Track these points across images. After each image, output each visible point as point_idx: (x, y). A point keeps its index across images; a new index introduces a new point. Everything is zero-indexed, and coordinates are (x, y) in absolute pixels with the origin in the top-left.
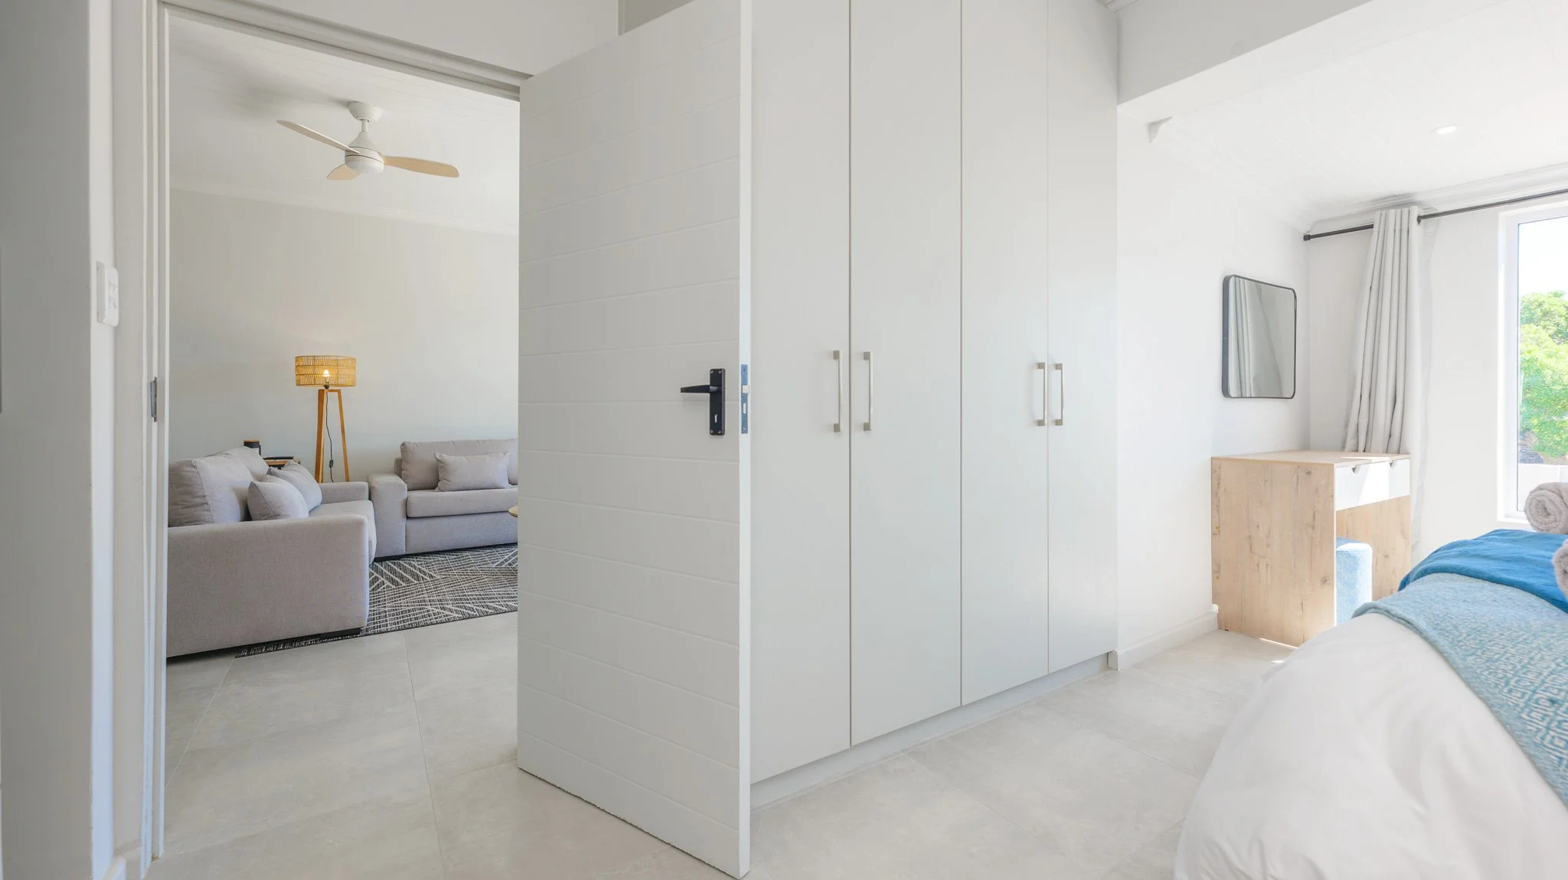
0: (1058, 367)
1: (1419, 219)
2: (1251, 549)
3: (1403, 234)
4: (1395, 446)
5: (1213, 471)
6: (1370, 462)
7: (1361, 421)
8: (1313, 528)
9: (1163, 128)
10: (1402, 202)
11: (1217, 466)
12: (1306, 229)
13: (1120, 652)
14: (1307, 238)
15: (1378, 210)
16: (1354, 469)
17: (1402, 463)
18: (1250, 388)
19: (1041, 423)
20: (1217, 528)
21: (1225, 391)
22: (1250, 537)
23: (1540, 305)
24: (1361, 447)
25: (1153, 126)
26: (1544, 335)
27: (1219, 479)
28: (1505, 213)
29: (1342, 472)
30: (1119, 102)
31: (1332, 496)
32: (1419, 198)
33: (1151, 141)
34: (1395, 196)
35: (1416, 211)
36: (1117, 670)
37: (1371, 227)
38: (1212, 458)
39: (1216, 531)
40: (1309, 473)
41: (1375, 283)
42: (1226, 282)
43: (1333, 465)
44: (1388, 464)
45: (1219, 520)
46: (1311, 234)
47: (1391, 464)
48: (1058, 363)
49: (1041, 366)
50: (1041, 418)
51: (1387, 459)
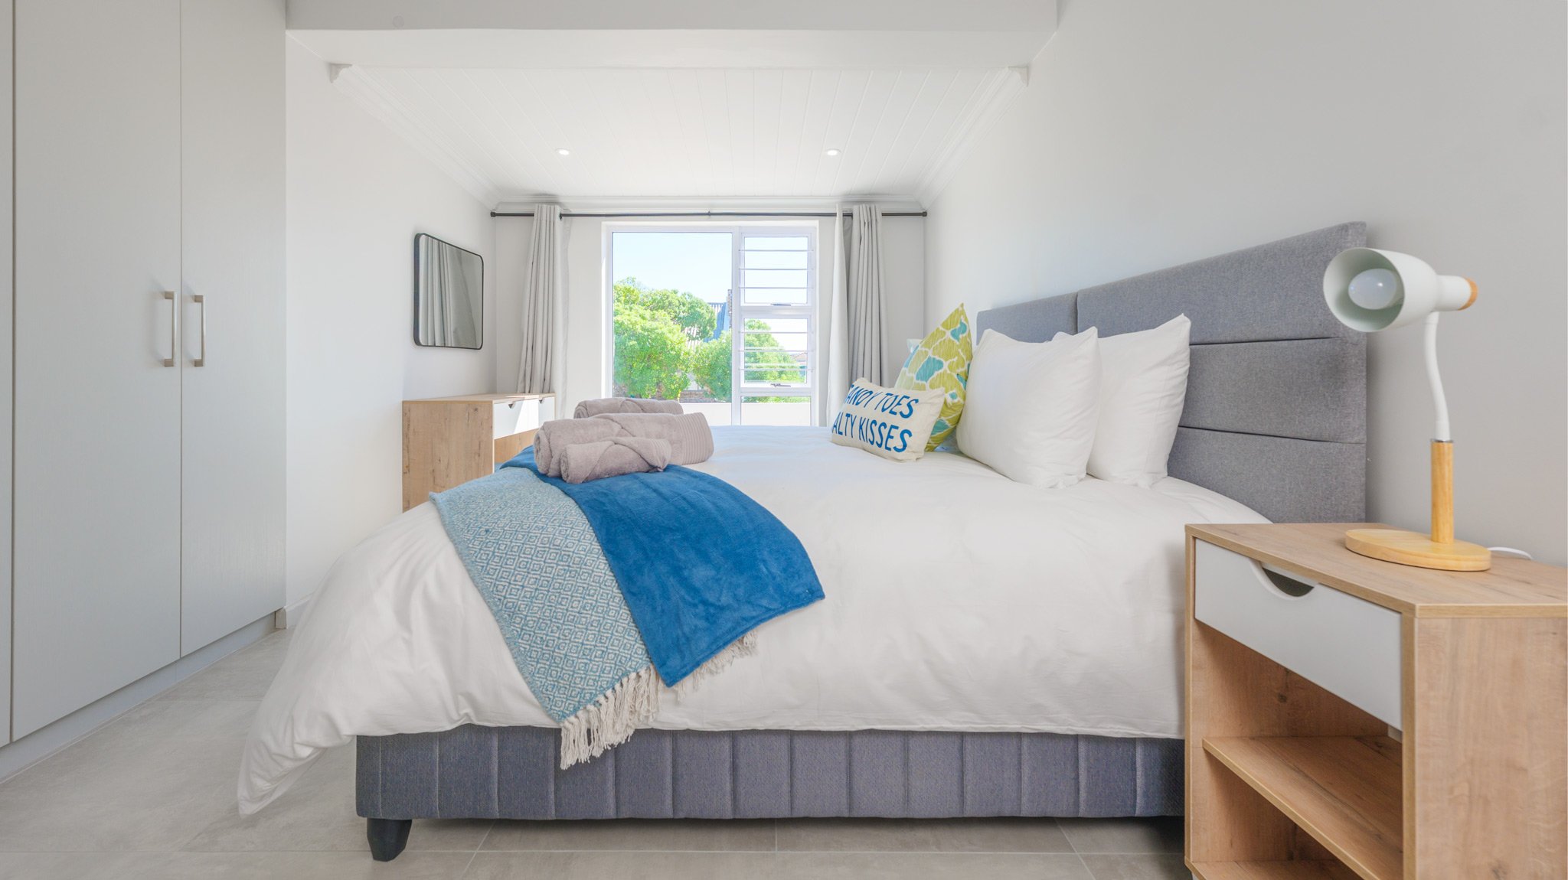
0: (198, 299)
1: (561, 216)
2: (434, 481)
3: (551, 225)
4: (547, 388)
5: (404, 414)
6: (523, 399)
7: (527, 369)
8: (479, 456)
9: (343, 72)
10: (551, 200)
11: (408, 407)
12: (492, 208)
13: (289, 608)
14: (493, 215)
15: (537, 203)
16: (511, 406)
17: (549, 400)
18: (451, 341)
19: (168, 363)
20: (407, 467)
21: (417, 341)
22: (433, 471)
23: (667, 298)
24: (527, 390)
25: (334, 68)
26: (668, 318)
27: (409, 421)
28: (606, 223)
29: (500, 408)
30: (288, 27)
31: (492, 427)
32: (562, 200)
33: (332, 82)
34: (546, 195)
35: (559, 210)
36: (285, 628)
37: (532, 215)
38: (403, 402)
39: (407, 470)
40: (476, 410)
41: (535, 260)
42: (417, 238)
43: (492, 402)
44: (537, 401)
45: (409, 459)
46: (496, 212)
47: (541, 401)
48: (198, 294)
49: (169, 296)
50: (169, 357)
51: (538, 397)
